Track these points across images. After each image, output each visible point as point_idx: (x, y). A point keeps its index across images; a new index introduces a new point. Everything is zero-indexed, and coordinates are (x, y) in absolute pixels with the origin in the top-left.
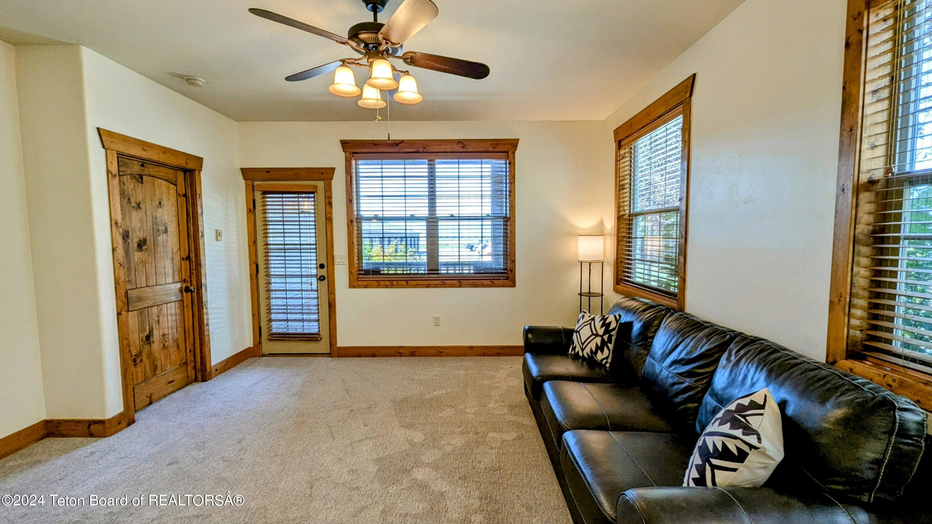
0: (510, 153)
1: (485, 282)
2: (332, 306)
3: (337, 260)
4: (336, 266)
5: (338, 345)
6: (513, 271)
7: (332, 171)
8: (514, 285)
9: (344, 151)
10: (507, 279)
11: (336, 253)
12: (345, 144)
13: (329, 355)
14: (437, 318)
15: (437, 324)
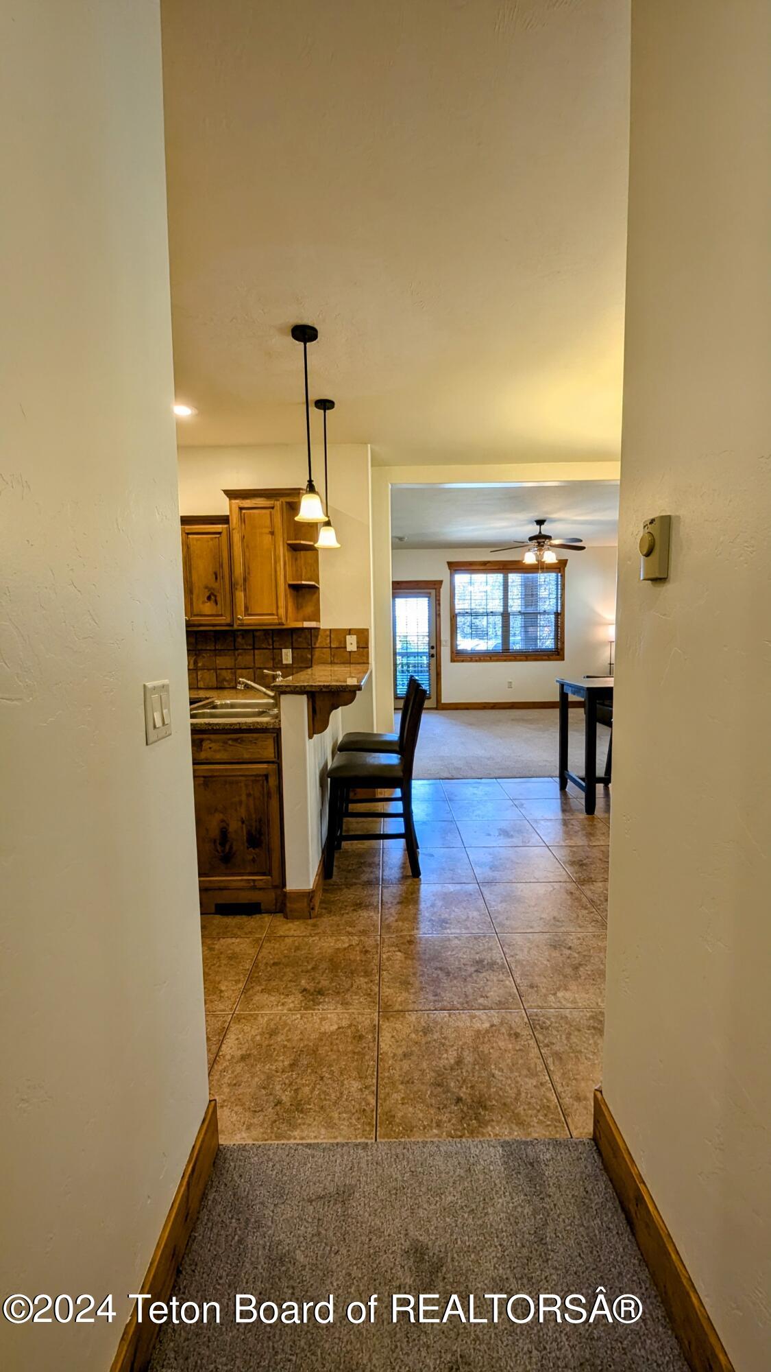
0: (562, 569)
1: (544, 658)
2: (438, 675)
3: (443, 643)
4: (442, 648)
5: (442, 702)
6: (563, 649)
7: (441, 582)
8: (563, 660)
9: (449, 569)
10: (558, 655)
11: (442, 638)
12: (450, 564)
13: (436, 709)
14: (511, 682)
15: (510, 687)
